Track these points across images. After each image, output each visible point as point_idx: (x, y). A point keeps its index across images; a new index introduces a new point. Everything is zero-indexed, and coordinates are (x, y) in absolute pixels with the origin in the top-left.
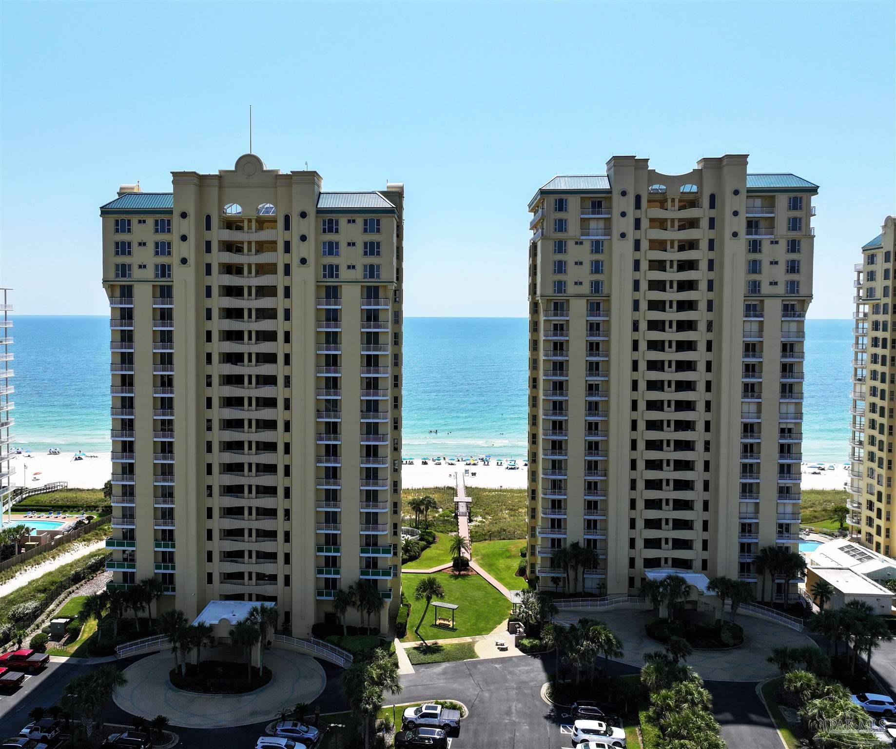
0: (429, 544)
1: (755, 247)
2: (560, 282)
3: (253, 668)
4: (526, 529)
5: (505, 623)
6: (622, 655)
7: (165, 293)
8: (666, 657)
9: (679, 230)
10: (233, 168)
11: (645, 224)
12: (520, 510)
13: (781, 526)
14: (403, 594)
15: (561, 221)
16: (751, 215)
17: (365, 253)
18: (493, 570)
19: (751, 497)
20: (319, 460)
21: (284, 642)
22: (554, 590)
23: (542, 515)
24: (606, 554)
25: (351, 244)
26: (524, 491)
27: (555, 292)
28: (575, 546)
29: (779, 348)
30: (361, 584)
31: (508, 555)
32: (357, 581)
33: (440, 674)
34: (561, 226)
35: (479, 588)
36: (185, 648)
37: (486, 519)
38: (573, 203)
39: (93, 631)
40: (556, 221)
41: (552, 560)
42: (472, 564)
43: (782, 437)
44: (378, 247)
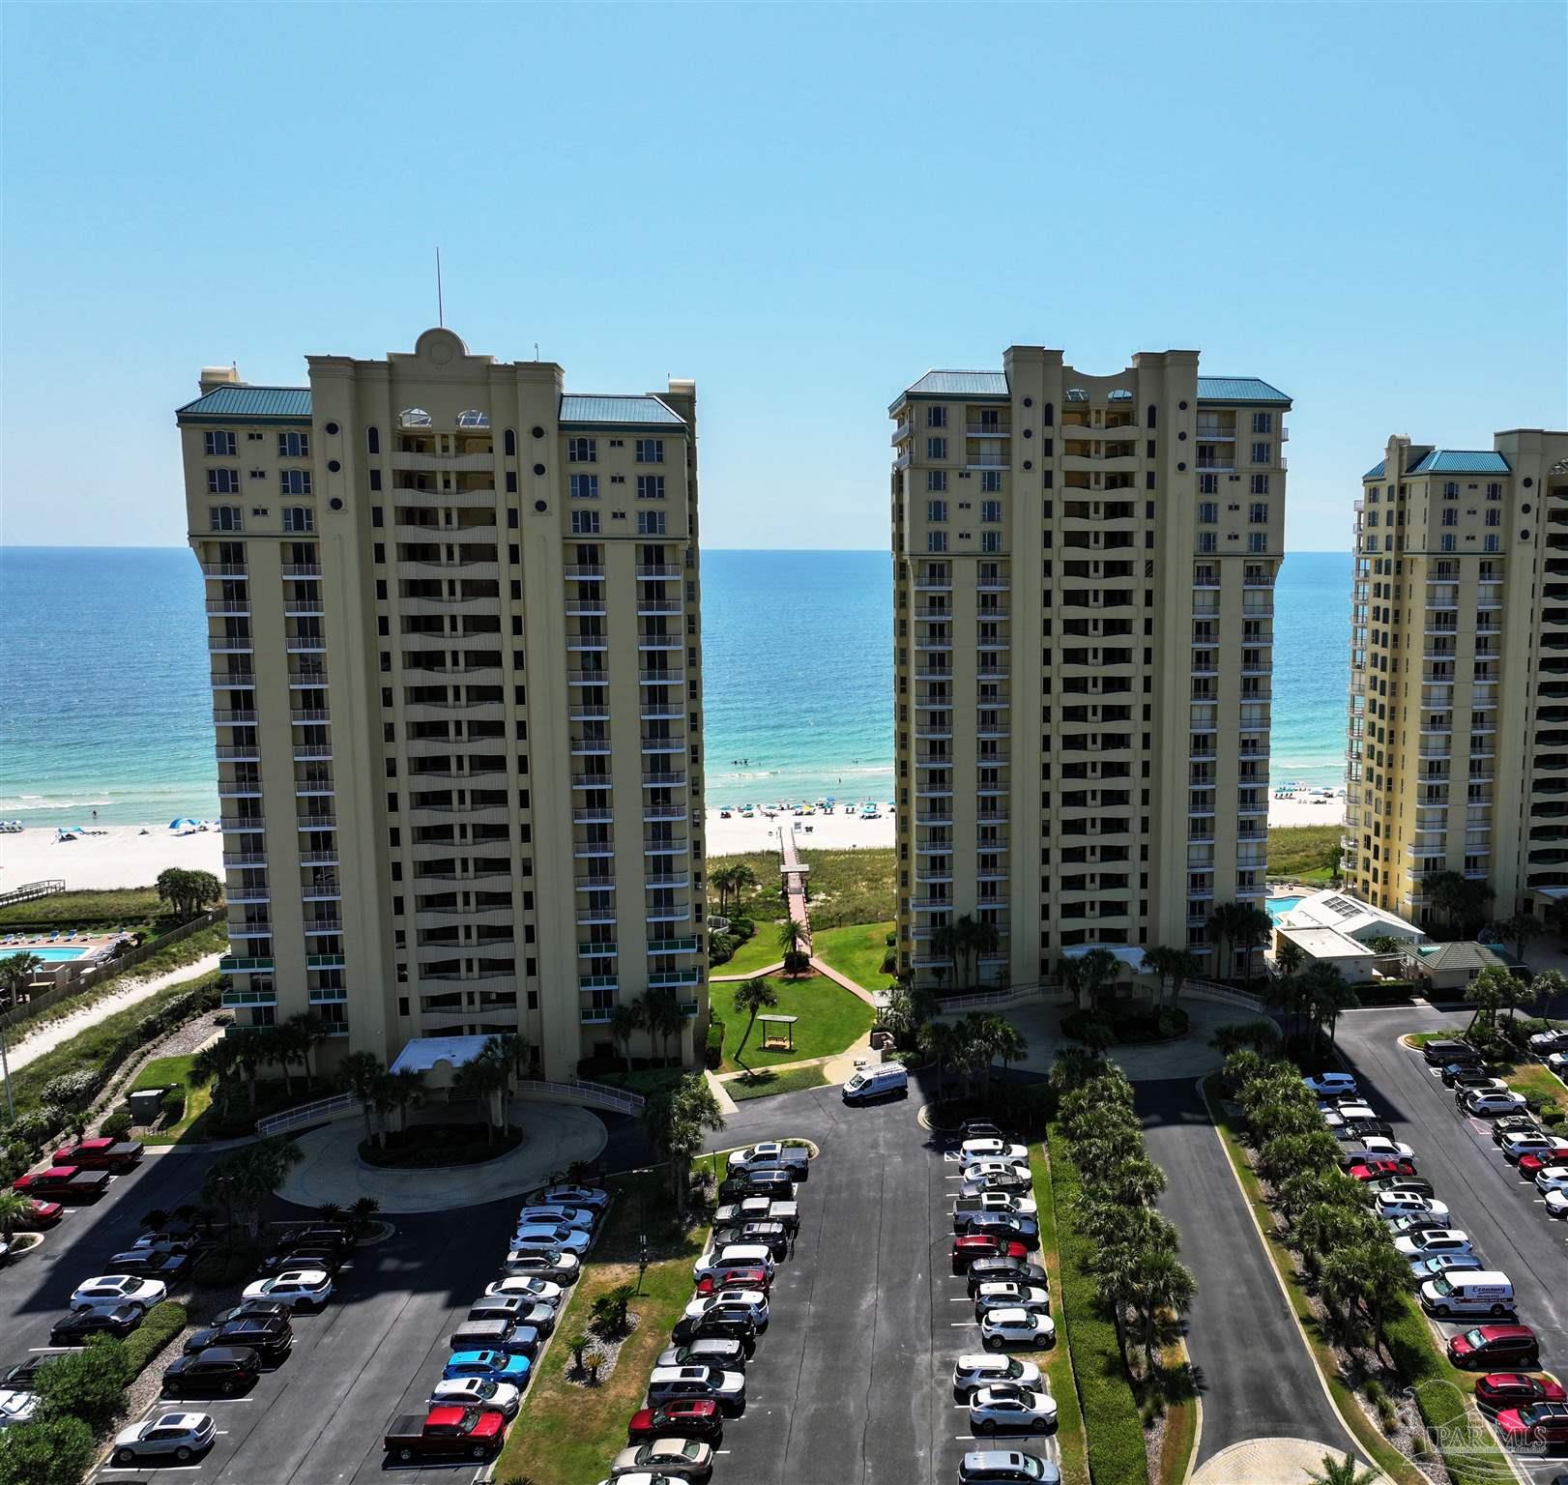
0: (745, 938)
1: (1208, 484)
2: (938, 534)
3: (494, 1127)
4: (894, 907)
5: (867, 1036)
6: (1025, 1056)
7: (304, 555)
8: (1081, 1052)
9: (1107, 457)
10: (414, 352)
11: (1059, 447)
12: (885, 880)
13: (1242, 874)
14: (712, 1010)
15: (937, 441)
16: (1204, 439)
17: (641, 494)
18: (847, 968)
19: (1203, 837)
20: (577, 815)
21: (534, 1091)
22: (936, 986)
23: (917, 880)
24: (1009, 930)
25: (618, 479)
26: (891, 850)
27: (930, 549)
28: (965, 920)
29: (1240, 627)
30: (650, 995)
31: (869, 944)
32: (645, 991)
33: (776, 1109)
34: (938, 448)
35: (826, 994)
36: (383, 1106)
37: (834, 896)
38: (955, 414)
39: (206, 1105)
40: (930, 440)
41: (933, 944)
42: (813, 962)
43: (1244, 752)
44: (661, 485)
